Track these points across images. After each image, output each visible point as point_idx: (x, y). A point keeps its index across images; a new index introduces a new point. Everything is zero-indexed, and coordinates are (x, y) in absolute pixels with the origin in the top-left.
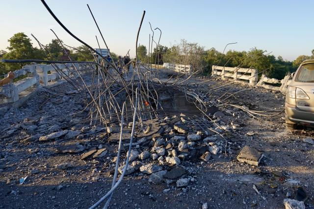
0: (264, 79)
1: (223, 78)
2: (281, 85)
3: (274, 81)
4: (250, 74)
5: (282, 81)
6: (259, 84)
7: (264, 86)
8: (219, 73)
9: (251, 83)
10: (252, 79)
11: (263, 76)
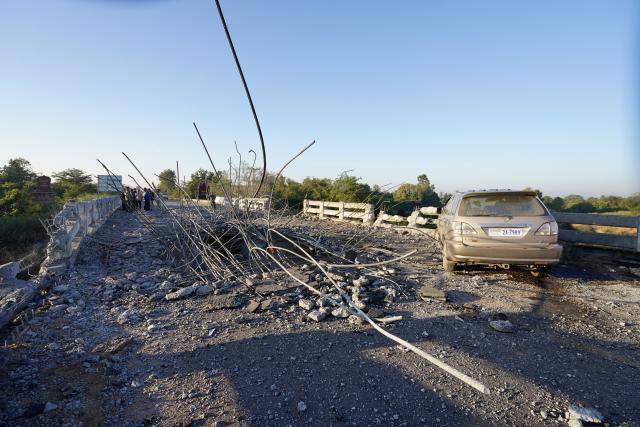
0: (383, 216)
1: (321, 217)
2: (408, 223)
3: (397, 218)
4: (363, 211)
5: (409, 219)
6: (377, 223)
7: (384, 225)
8: (314, 210)
9: (366, 223)
10: (366, 217)
11: (382, 212)
